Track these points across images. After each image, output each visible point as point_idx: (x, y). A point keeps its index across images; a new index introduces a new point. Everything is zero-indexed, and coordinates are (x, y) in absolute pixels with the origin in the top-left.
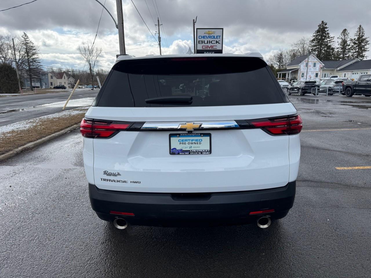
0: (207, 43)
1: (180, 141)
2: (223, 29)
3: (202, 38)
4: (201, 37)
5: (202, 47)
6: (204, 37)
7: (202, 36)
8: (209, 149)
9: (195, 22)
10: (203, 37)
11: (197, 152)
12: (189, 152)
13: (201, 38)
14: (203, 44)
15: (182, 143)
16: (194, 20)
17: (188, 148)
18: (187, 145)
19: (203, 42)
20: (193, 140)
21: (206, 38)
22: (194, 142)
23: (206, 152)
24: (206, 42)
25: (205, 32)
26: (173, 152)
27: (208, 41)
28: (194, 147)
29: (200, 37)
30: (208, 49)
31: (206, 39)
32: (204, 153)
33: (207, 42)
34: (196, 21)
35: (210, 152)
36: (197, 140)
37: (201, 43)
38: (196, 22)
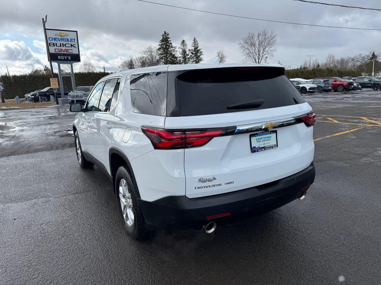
0: (61, 46)
1: (257, 140)
2: (76, 32)
3: (53, 40)
4: (52, 39)
5: (54, 50)
6: (55, 39)
7: (53, 38)
8: (275, 143)
9: (45, 21)
10: (54, 39)
11: (269, 147)
12: (264, 148)
13: (52, 40)
14: (56, 47)
16: (43, 19)
17: (263, 145)
18: (262, 143)
19: (55, 44)
20: (265, 138)
21: (58, 40)
22: (266, 139)
23: (275, 146)
24: (59, 45)
25: (56, 34)
26: (254, 150)
27: (61, 44)
28: (267, 144)
29: (51, 39)
30: (63, 52)
31: (58, 41)
32: (274, 147)
33: (60, 45)
34: (46, 21)
35: (277, 145)
36: (268, 137)
37: (53, 45)
38: (46, 22)
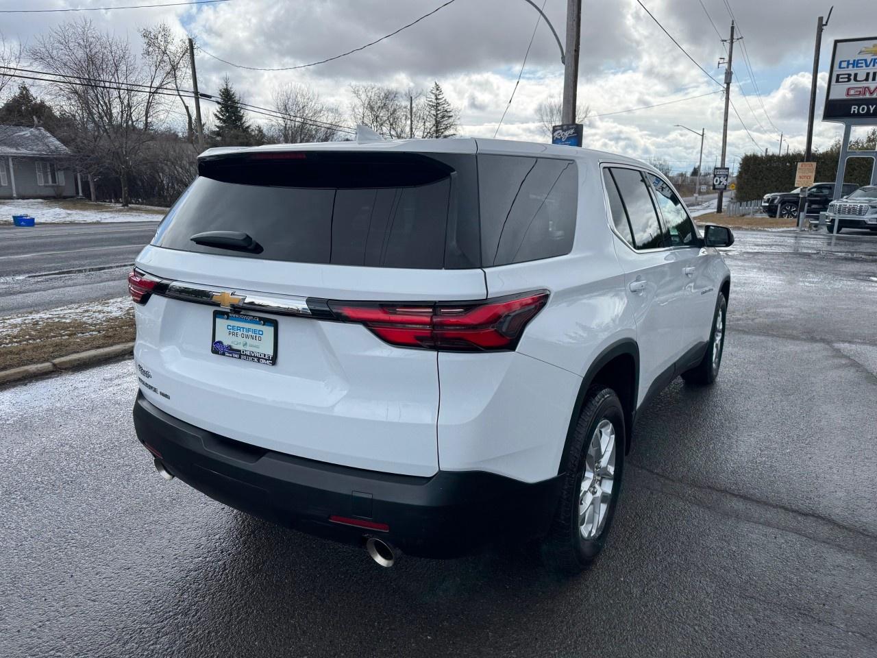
0: (867, 79)
1: (229, 327)
3: (851, 66)
4: (848, 64)
5: (845, 92)
6: (856, 64)
7: (851, 62)
8: (271, 353)
9: (824, 23)
10: (853, 64)
11: (251, 356)
12: (238, 354)
13: (848, 67)
14: (852, 84)
15: (232, 332)
16: (821, 19)
17: (242, 345)
18: (240, 339)
19: (852, 77)
20: (248, 330)
21: (864, 65)
22: (250, 333)
23: (266, 360)
24: (861, 76)
25: (864, 49)
26: (218, 348)
27: (868, 74)
28: (250, 346)
29: (844, 64)
30: (868, 96)
31: (864, 67)
32: (264, 361)
33: (864, 77)
34: (827, 23)
35: (274, 360)
36: (254, 331)
37: (846, 80)
38: (826, 25)
